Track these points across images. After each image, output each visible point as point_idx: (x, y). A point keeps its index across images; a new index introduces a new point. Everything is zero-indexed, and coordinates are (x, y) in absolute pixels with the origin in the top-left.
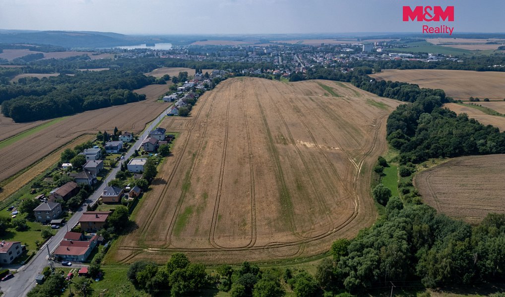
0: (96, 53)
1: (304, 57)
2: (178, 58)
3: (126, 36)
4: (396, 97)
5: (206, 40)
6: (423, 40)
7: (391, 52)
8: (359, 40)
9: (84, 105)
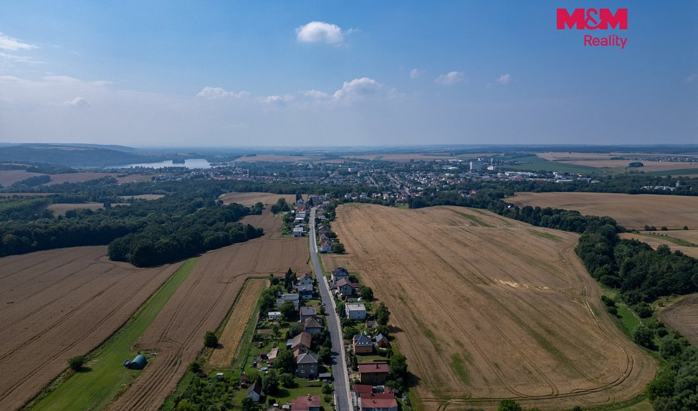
0: (122, 174)
1: (402, 177)
2: (239, 179)
3: (136, 149)
4: (558, 226)
5: (255, 155)
6: (532, 155)
7: (508, 170)
8: (452, 155)
9: (204, 244)
